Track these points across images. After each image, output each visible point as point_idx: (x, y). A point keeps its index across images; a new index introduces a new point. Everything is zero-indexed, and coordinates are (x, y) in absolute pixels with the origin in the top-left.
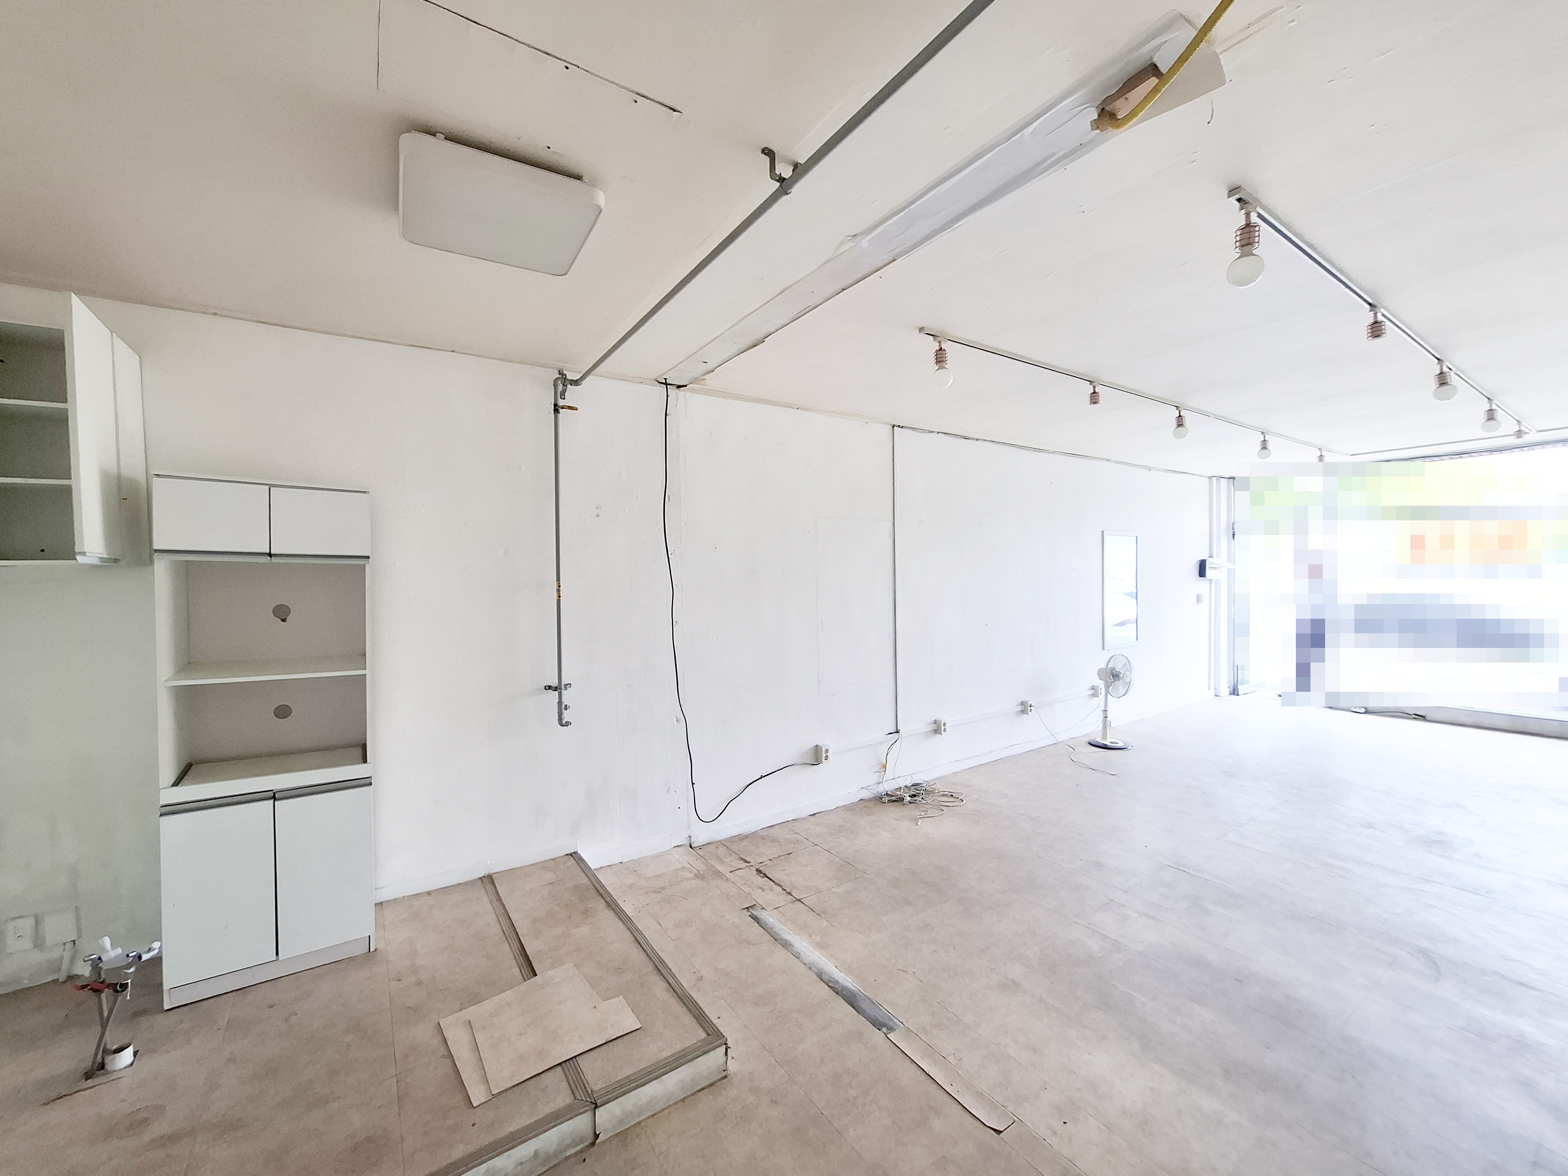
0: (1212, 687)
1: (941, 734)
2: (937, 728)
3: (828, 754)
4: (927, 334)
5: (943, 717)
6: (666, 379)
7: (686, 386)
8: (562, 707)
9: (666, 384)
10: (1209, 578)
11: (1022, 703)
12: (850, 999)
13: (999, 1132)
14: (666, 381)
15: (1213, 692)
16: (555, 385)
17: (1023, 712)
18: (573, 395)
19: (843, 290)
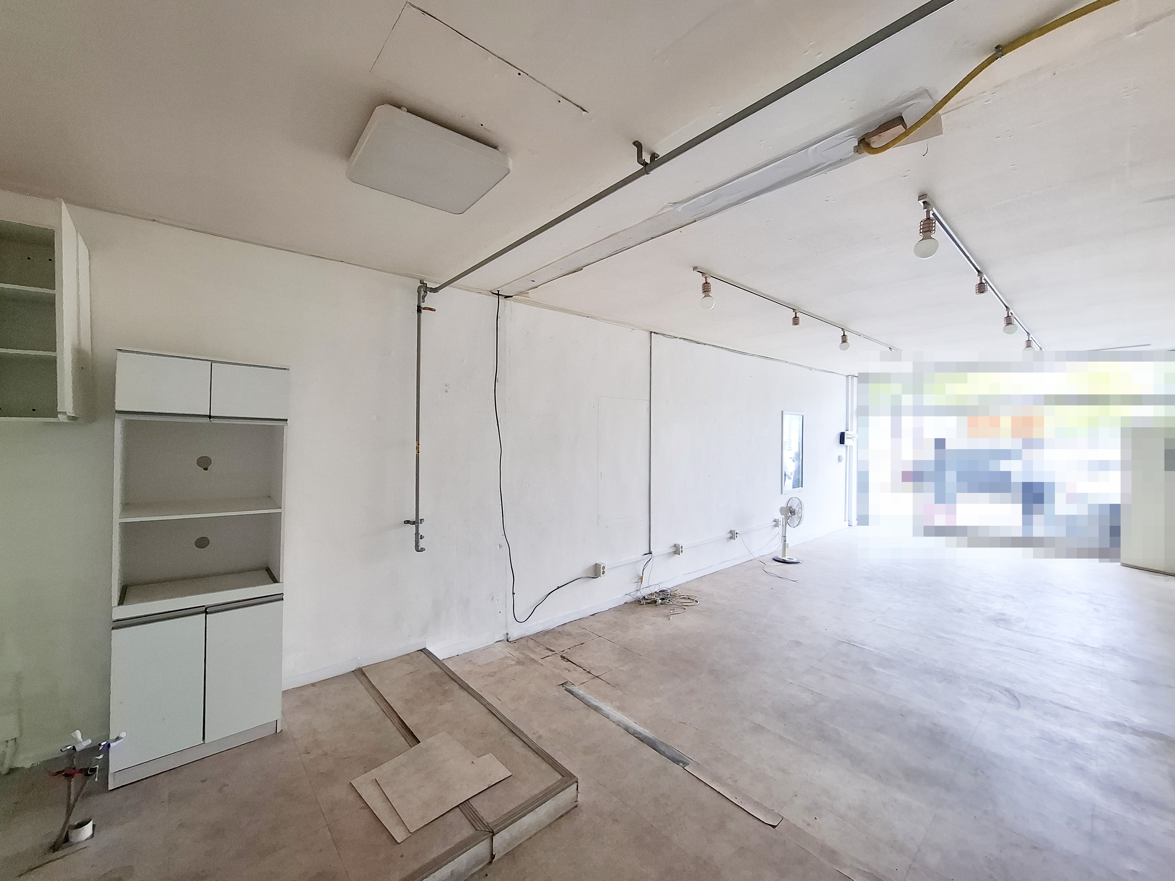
0: (847, 520)
1: (679, 554)
2: (677, 550)
3: (604, 570)
4: (698, 271)
5: (680, 542)
6: (498, 291)
7: (512, 297)
8: (418, 537)
9: (498, 295)
10: (846, 445)
11: (731, 532)
12: (652, 745)
13: (774, 827)
14: (498, 292)
15: (847, 523)
16: (419, 292)
17: (731, 538)
18: (430, 300)
19: (653, 238)
